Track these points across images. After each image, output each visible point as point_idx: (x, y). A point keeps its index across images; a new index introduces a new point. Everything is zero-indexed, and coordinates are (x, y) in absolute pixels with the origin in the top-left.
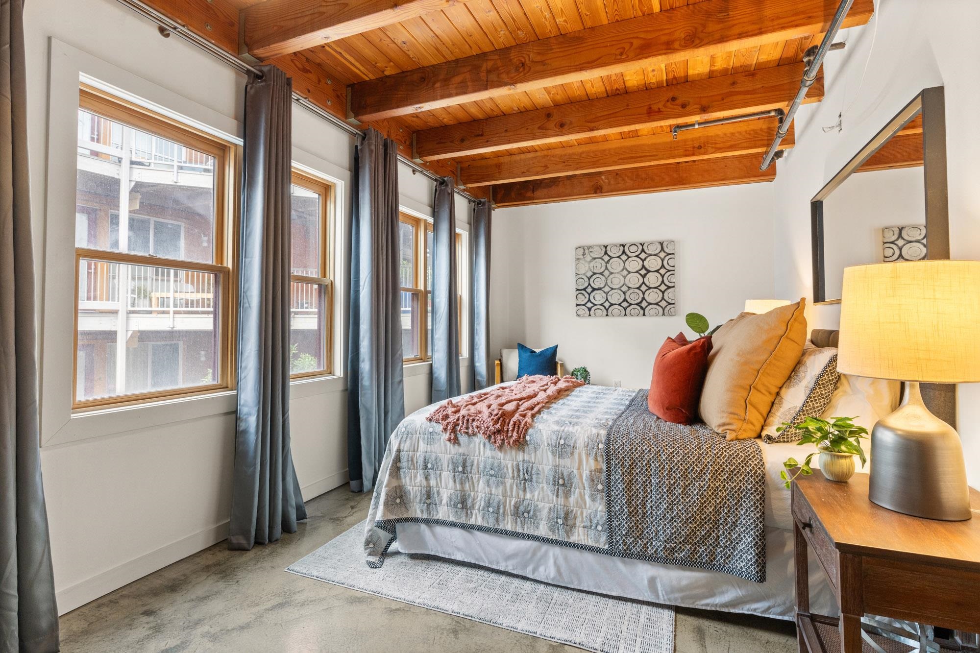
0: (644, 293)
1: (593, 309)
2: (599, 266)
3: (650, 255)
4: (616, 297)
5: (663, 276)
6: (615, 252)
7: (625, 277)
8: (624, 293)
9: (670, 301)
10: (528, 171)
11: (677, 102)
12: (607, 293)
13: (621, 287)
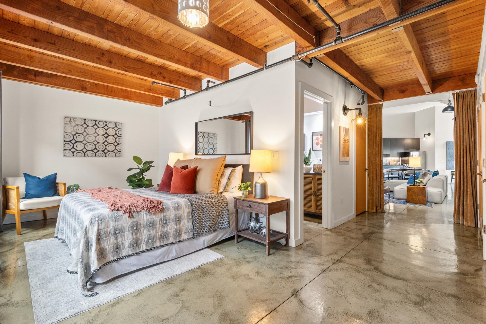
0: (106, 146)
1: (75, 153)
2: (80, 129)
3: (110, 128)
4: (90, 147)
5: (116, 139)
6: (90, 123)
7: (96, 137)
8: (95, 145)
9: (119, 150)
10: (56, 68)
11: (162, 75)
12: (85, 144)
13: (94, 142)
